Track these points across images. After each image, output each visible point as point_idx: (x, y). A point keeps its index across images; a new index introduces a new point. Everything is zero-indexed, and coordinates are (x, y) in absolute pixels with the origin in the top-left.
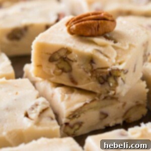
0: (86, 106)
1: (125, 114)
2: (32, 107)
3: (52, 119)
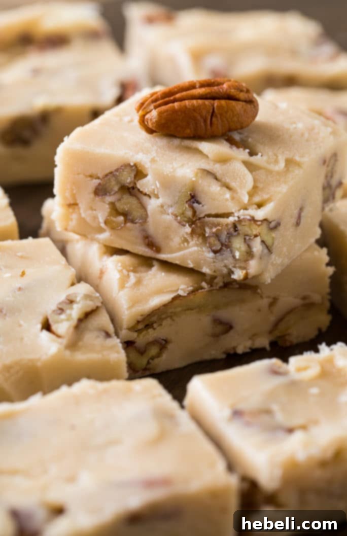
0: (177, 302)
1: (276, 324)
2: (60, 306)
3: (108, 335)
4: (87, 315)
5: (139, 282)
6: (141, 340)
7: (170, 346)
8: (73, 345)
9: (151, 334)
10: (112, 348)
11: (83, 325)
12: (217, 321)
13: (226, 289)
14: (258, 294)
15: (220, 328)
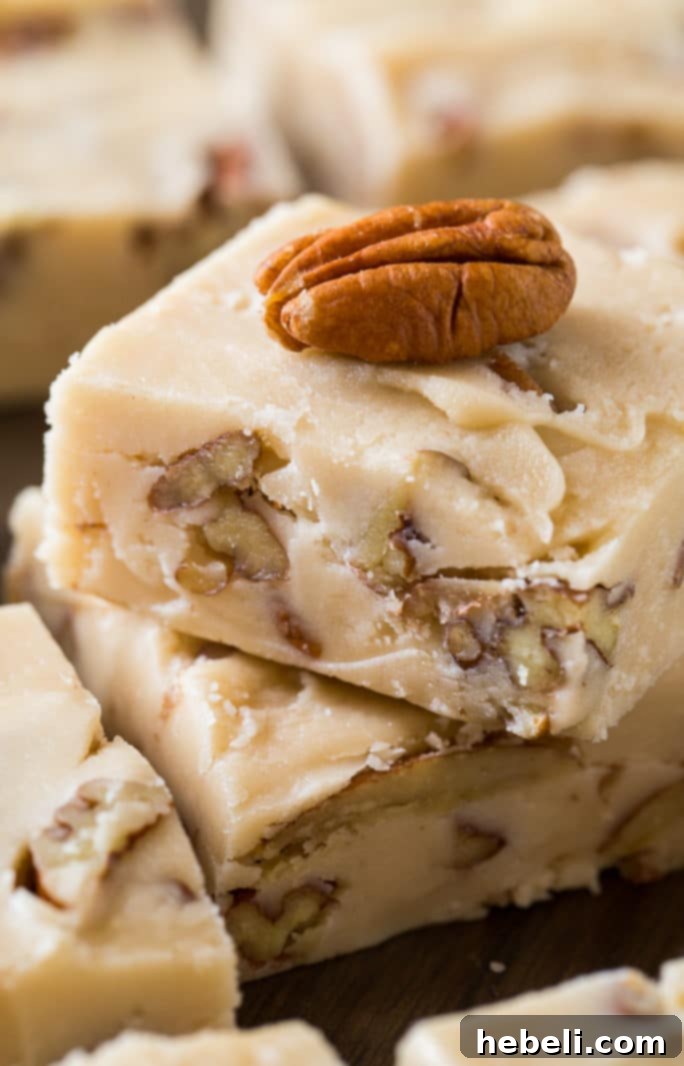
0: (365, 787)
1: (617, 831)
2: (63, 818)
3: (188, 894)
4: (134, 841)
5: (264, 735)
6: (271, 885)
7: (344, 897)
8: (97, 927)
9: (298, 870)
10: (199, 930)
11: (123, 869)
12: (467, 830)
13: (491, 750)
14: (573, 757)
15: (473, 847)
